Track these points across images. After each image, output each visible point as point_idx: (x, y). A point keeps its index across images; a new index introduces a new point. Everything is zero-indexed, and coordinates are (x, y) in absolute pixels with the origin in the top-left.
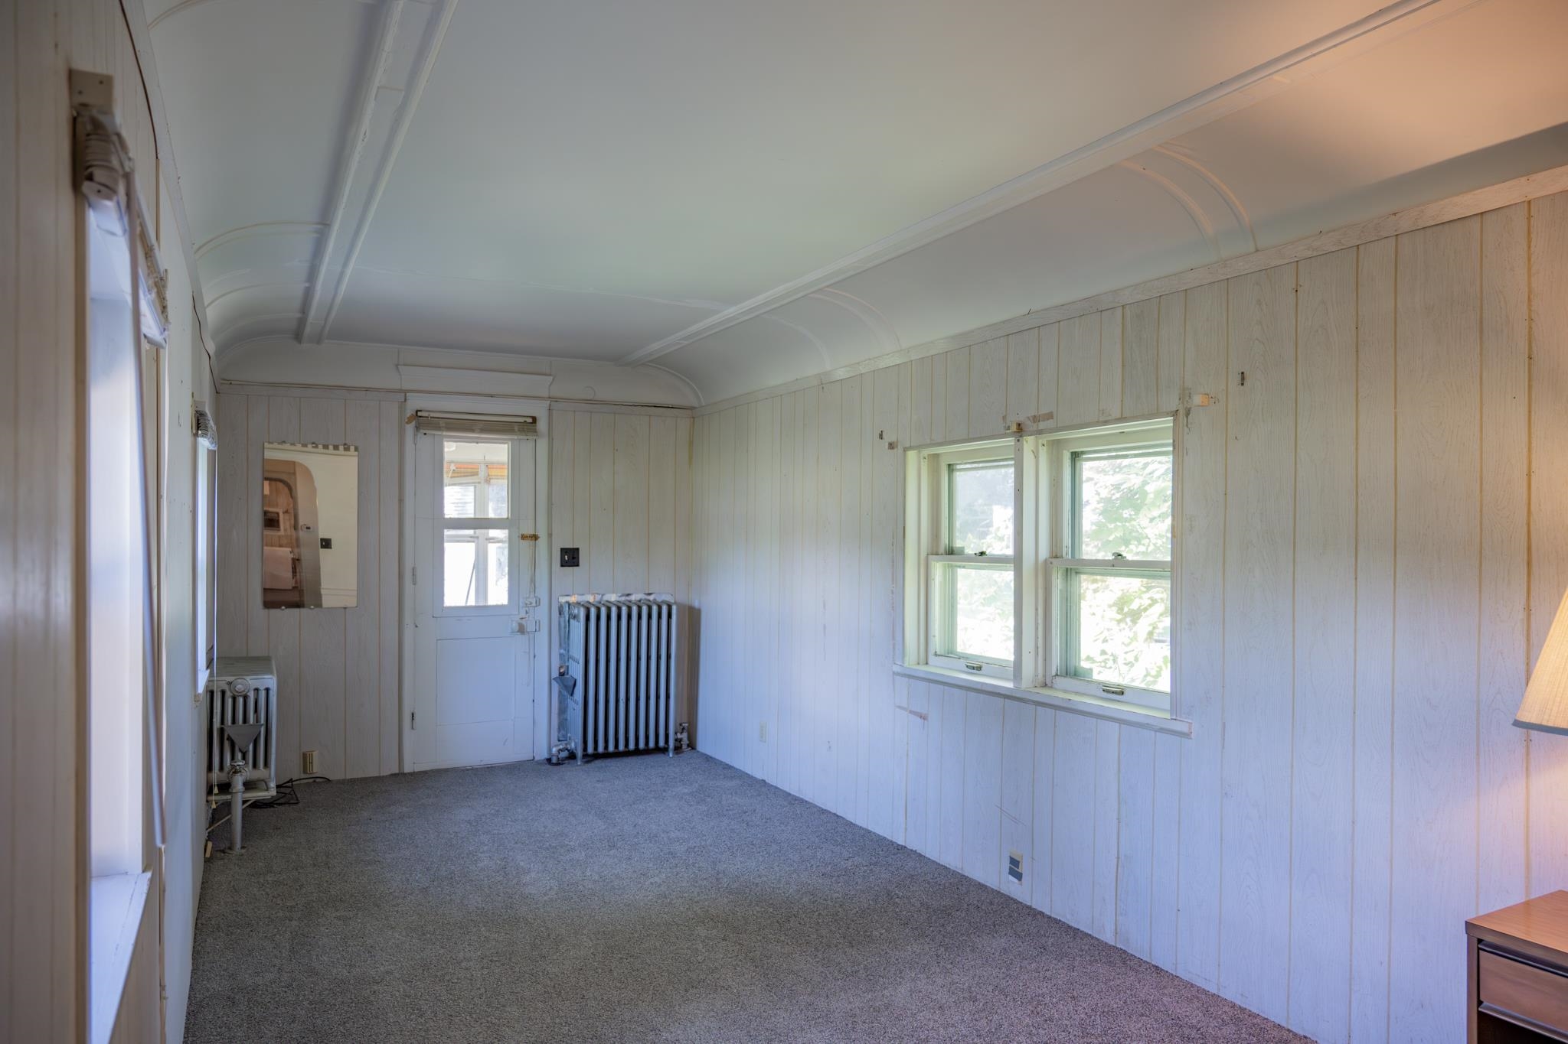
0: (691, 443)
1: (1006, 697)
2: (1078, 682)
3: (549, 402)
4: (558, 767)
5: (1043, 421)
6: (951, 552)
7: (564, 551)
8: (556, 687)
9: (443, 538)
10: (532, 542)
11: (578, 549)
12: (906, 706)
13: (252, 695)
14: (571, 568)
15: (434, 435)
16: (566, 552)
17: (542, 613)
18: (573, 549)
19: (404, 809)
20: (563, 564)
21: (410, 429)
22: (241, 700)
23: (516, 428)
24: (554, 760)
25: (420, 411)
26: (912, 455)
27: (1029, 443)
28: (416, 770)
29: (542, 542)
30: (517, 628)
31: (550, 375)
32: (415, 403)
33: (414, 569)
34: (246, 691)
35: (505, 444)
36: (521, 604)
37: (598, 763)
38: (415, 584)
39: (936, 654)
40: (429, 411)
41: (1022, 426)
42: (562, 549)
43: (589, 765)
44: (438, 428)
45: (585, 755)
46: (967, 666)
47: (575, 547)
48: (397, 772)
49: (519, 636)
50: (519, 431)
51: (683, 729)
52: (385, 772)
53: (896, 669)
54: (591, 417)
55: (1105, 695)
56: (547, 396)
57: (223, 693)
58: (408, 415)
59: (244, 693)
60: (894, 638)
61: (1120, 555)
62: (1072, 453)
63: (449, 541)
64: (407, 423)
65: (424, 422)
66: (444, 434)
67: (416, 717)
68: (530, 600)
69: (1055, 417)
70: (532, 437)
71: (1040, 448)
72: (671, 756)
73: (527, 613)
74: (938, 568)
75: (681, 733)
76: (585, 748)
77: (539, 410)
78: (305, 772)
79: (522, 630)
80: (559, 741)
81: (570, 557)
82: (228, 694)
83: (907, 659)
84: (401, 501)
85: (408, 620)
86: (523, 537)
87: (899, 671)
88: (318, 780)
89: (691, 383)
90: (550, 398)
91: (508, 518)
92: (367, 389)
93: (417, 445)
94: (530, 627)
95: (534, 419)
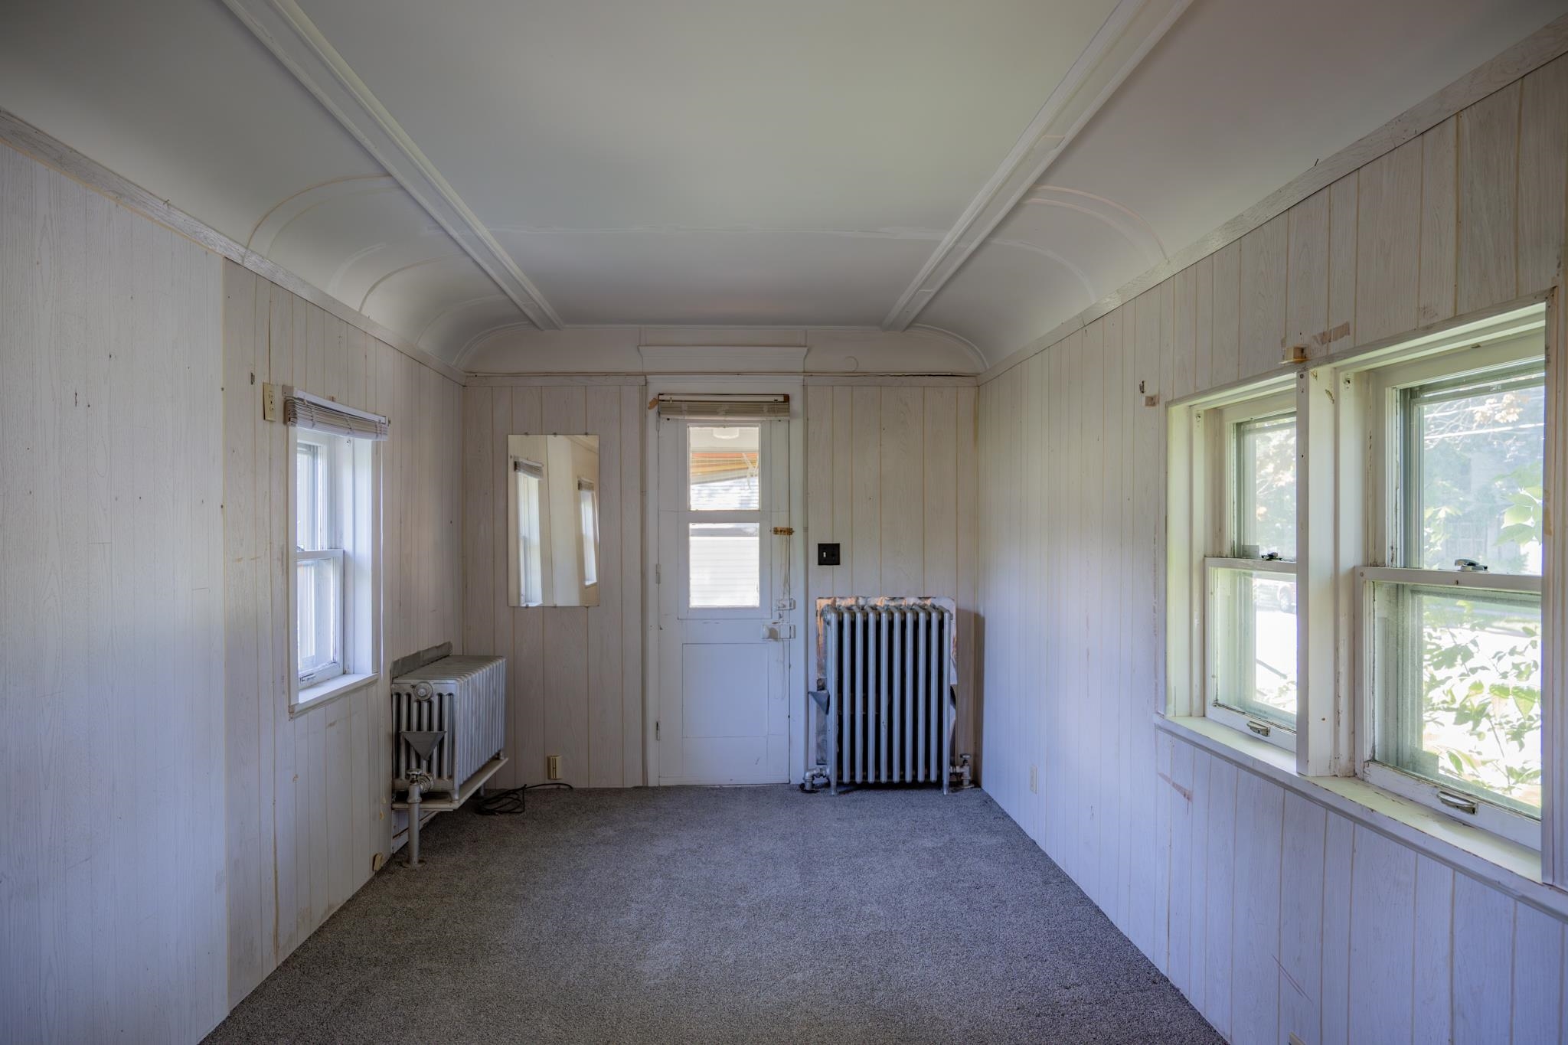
0: (976, 418)
1: (1287, 787)
2: (1404, 778)
3: (802, 377)
4: (809, 795)
5: (1336, 339)
6: (1243, 553)
7: (822, 547)
8: (813, 704)
9: (688, 533)
10: (785, 537)
11: (838, 545)
12: (1169, 776)
13: (435, 700)
14: (831, 566)
15: (678, 419)
16: (825, 548)
17: (797, 617)
18: (833, 544)
19: (611, 832)
20: (822, 561)
21: (652, 414)
22: (425, 705)
23: (765, 408)
24: (808, 787)
25: (662, 394)
26: (1178, 412)
27: (1320, 377)
28: (662, 784)
29: (798, 537)
30: (767, 634)
31: (805, 346)
32: (657, 386)
33: (658, 566)
34: (429, 696)
35: (755, 426)
36: (774, 608)
37: (856, 795)
38: (659, 583)
39: (1217, 704)
40: (671, 394)
41: (1306, 351)
42: (820, 545)
43: (843, 797)
44: (681, 412)
45: (840, 784)
46: (1252, 728)
47: (835, 542)
48: (641, 785)
49: (772, 643)
50: (768, 411)
51: (965, 761)
52: (629, 785)
53: (1157, 720)
54: (852, 391)
55: (1444, 808)
56: (802, 370)
57: (409, 696)
58: (650, 400)
59: (427, 698)
60: (1156, 677)
61: (1472, 564)
62: (1404, 392)
63: (693, 535)
64: (649, 408)
65: (667, 406)
66: (686, 418)
67: (661, 726)
68: (784, 603)
69: (1352, 332)
70: (785, 418)
71: (1342, 386)
72: (945, 793)
73: (780, 617)
74: (1221, 579)
75: (962, 766)
76: (840, 777)
77: (791, 386)
78: (549, 778)
79: (773, 635)
80: (818, 764)
81: (829, 554)
82: (413, 698)
83: (1171, 707)
84: (643, 492)
85: (652, 620)
86: (776, 531)
87: (1160, 723)
88: (562, 787)
89: (973, 345)
90: (804, 372)
91: (759, 511)
92: (607, 374)
93: (660, 430)
94: (784, 633)
95: (787, 398)
